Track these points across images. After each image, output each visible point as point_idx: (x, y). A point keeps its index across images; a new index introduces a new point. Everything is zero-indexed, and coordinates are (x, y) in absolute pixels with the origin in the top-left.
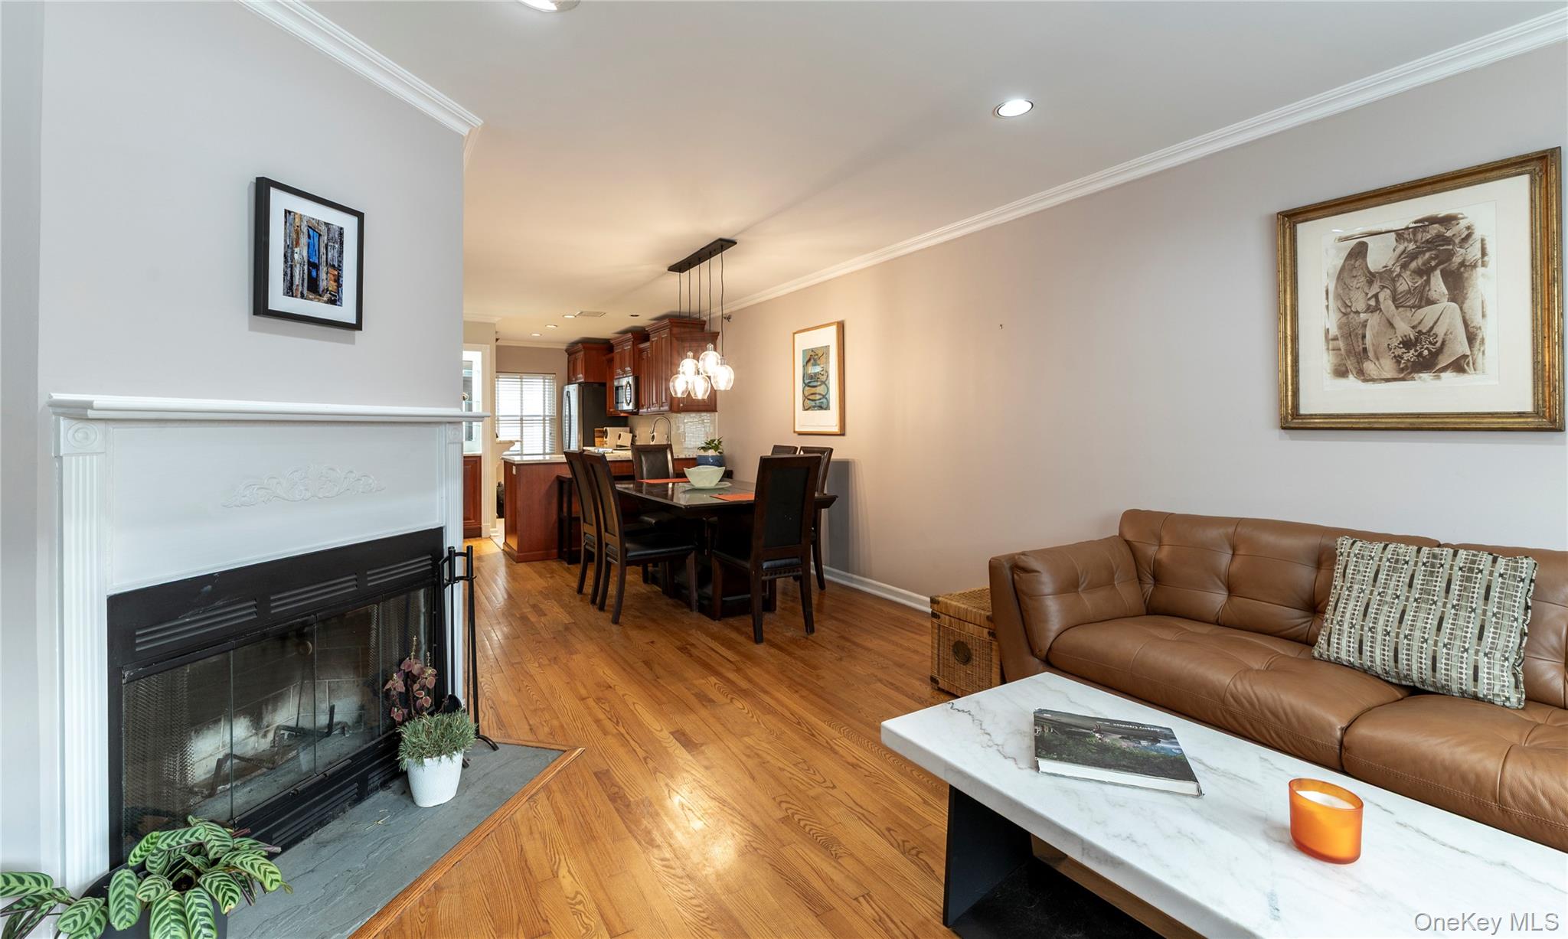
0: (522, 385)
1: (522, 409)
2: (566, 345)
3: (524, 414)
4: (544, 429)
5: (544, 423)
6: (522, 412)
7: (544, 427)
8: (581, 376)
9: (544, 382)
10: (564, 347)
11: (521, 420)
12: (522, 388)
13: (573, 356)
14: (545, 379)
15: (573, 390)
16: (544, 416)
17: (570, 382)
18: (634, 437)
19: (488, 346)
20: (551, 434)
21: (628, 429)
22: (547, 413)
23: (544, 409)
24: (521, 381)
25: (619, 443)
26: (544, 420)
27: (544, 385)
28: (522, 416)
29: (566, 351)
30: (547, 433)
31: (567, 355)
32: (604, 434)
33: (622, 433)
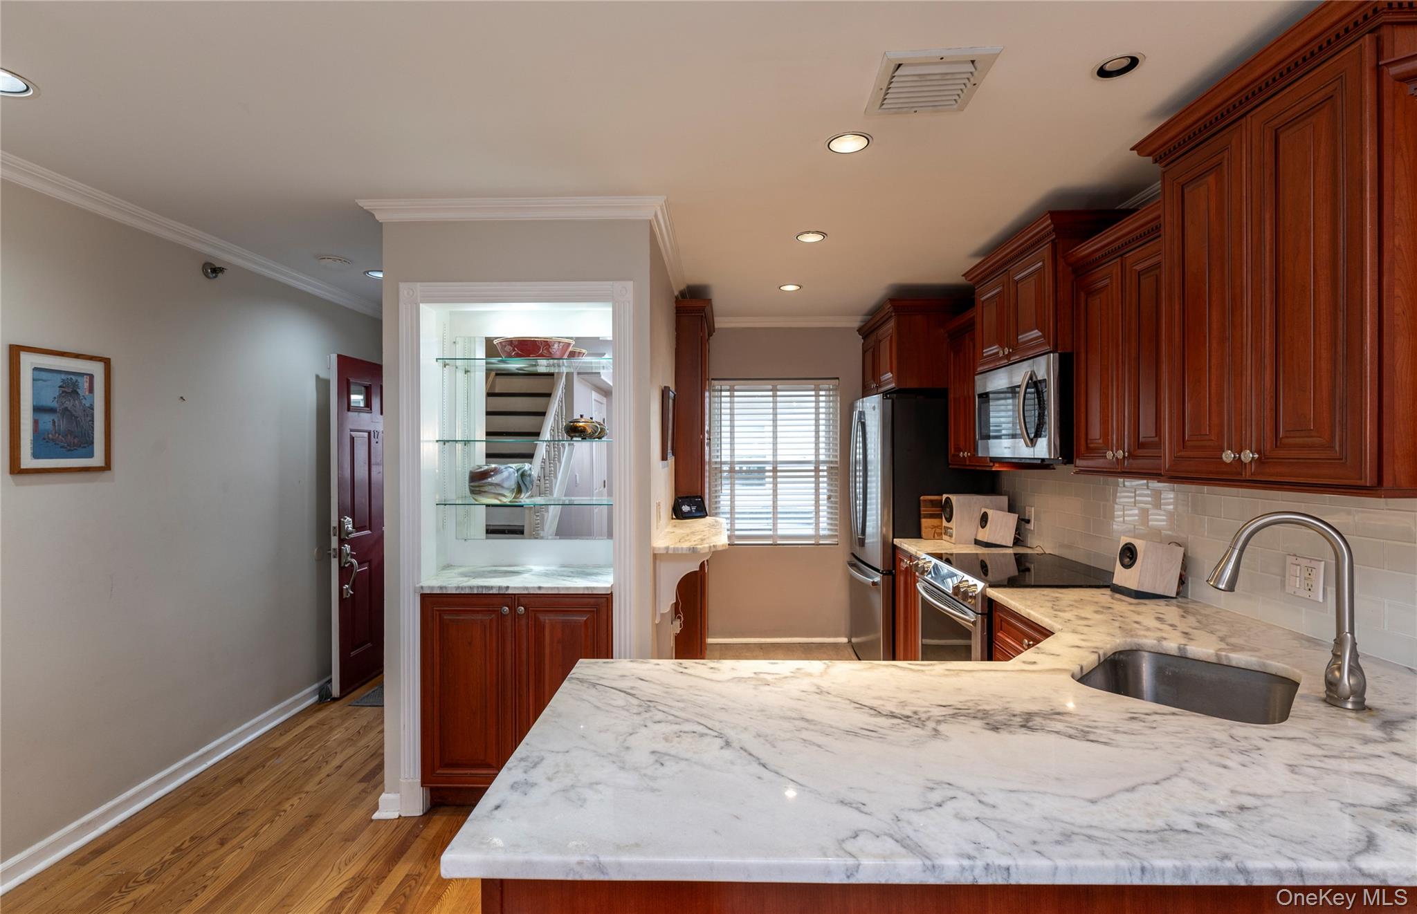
0: (775, 402)
1: (775, 450)
2: (860, 318)
3: (779, 458)
4: (817, 489)
5: (817, 477)
6: (775, 455)
7: (817, 484)
8: (889, 375)
9: (817, 396)
10: (855, 322)
11: (775, 470)
12: (775, 408)
13: (873, 338)
14: (817, 389)
15: (872, 409)
16: (818, 463)
17: (866, 392)
18: (1023, 521)
19: (630, 284)
20: (829, 497)
21: (1004, 500)
22: (822, 458)
23: (817, 449)
24: (774, 396)
25: (984, 535)
26: (817, 470)
27: (817, 402)
28: (775, 463)
29: (860, 330)
30: (823, 497)
31: (859, 340)
32: (946, 510)
33: (990, 513)
